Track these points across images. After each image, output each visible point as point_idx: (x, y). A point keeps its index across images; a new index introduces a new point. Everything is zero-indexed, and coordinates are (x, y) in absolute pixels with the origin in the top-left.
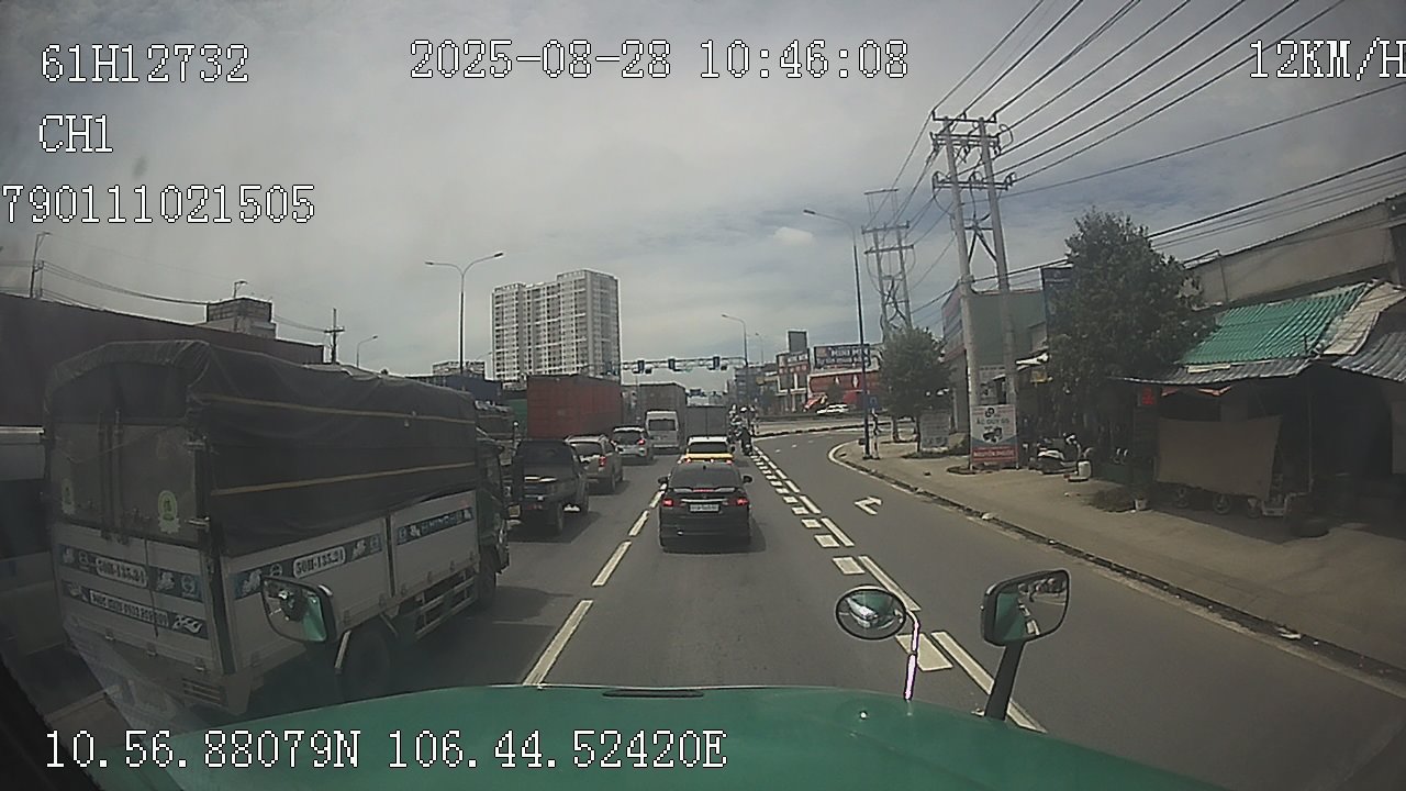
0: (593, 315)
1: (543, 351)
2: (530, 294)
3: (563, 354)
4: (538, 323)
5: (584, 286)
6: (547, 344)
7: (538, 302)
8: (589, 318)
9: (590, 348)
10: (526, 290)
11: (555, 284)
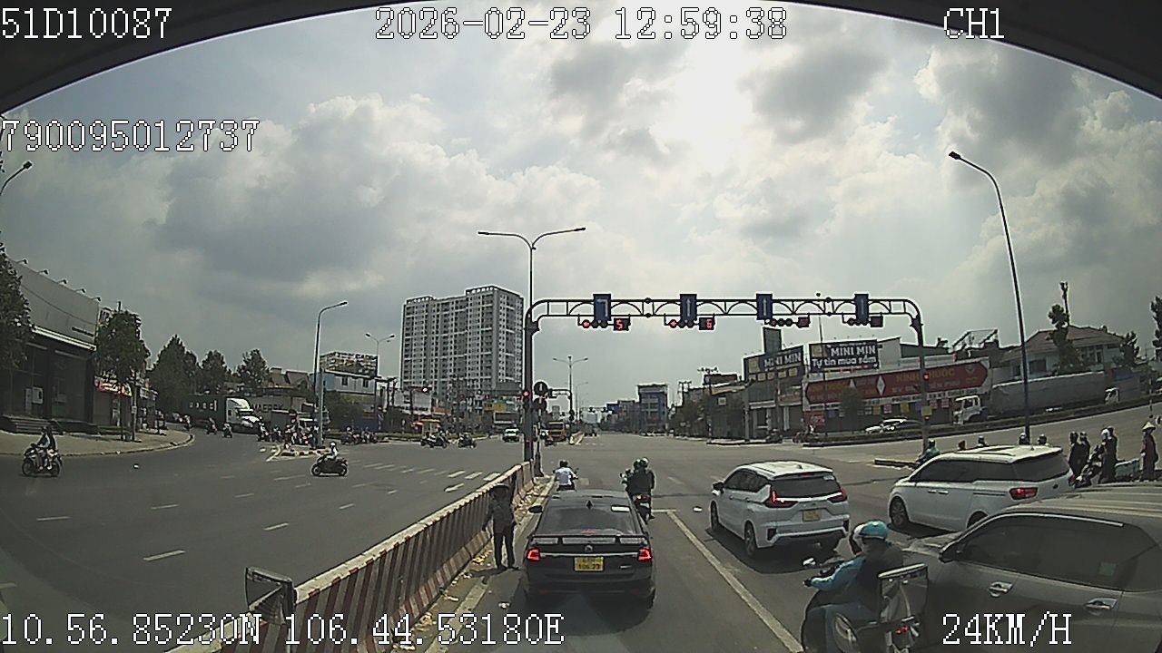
0: (498, 329)
1: (449, 362)
2: (440, 308)
3: (468, 366)
4: (446, 335)
5: (492, 302)
6: (453, 356)
7: (445, 315)
8: (494, 332)
9: (494, 362)
10: (436, 303)
11: (464, 299)
